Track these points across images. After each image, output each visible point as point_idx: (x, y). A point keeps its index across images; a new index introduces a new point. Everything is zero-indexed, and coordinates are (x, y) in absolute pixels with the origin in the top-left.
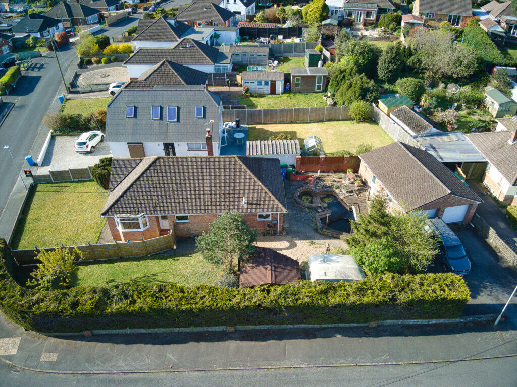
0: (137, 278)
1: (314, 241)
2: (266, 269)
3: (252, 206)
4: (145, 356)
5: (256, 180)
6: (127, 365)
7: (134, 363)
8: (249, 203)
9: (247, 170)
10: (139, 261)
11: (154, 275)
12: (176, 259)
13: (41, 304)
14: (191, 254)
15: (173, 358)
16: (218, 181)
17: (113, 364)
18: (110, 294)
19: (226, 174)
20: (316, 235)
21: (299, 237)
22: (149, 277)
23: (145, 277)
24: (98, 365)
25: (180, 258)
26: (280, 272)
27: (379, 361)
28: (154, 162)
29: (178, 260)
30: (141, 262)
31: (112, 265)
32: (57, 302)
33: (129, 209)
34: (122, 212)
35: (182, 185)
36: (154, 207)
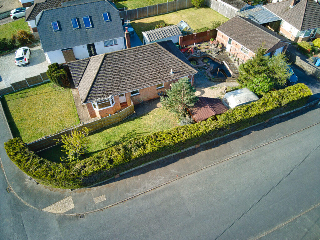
0: (124, 136)
1: (213, 87)
2: (207, 108)
3: (177, 74)
4: (159, 176)
5: (174, 56)
6: (152, 184)
7: (155, 182)
8: (174, 73)
9: (167, 51)
10: (118, 126)
11: (134, 131)
12: (140, 118)
13: (85, 169)
14: (147, 113)
15: (175, 171)
16: (151, 63)
17: (143, 187)
18: (128, 148)
19: (154, 56)
20: (212, 83)
21: (203, 87)
22: (131, 133)
23: (128, 134)
24: (135, 191)
25: (142, 117)
26: (216, 107)
27: (278, 138)
28: (104, 58)
29: (142, 118)
30: (120, 126)
31: (101, 133)
32: (97, 164)
33: (101, 95)
34: (97, 98)
35: (129, 71)
36: (117, 89)
